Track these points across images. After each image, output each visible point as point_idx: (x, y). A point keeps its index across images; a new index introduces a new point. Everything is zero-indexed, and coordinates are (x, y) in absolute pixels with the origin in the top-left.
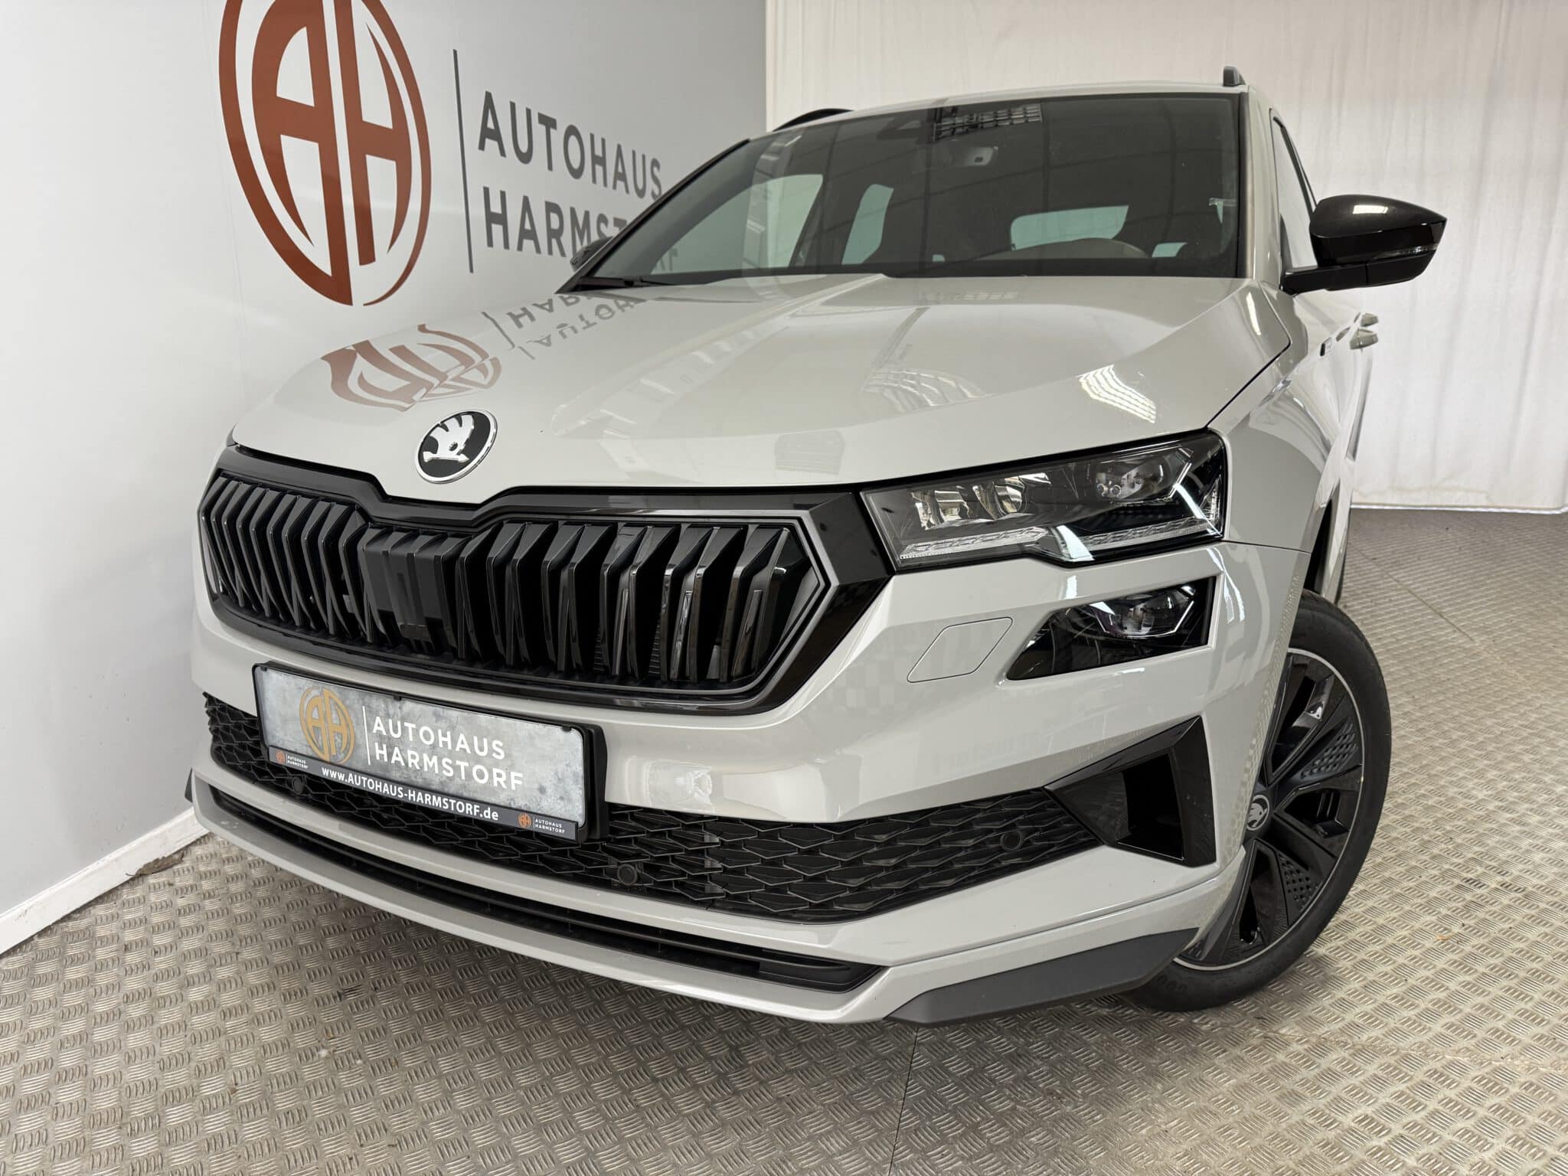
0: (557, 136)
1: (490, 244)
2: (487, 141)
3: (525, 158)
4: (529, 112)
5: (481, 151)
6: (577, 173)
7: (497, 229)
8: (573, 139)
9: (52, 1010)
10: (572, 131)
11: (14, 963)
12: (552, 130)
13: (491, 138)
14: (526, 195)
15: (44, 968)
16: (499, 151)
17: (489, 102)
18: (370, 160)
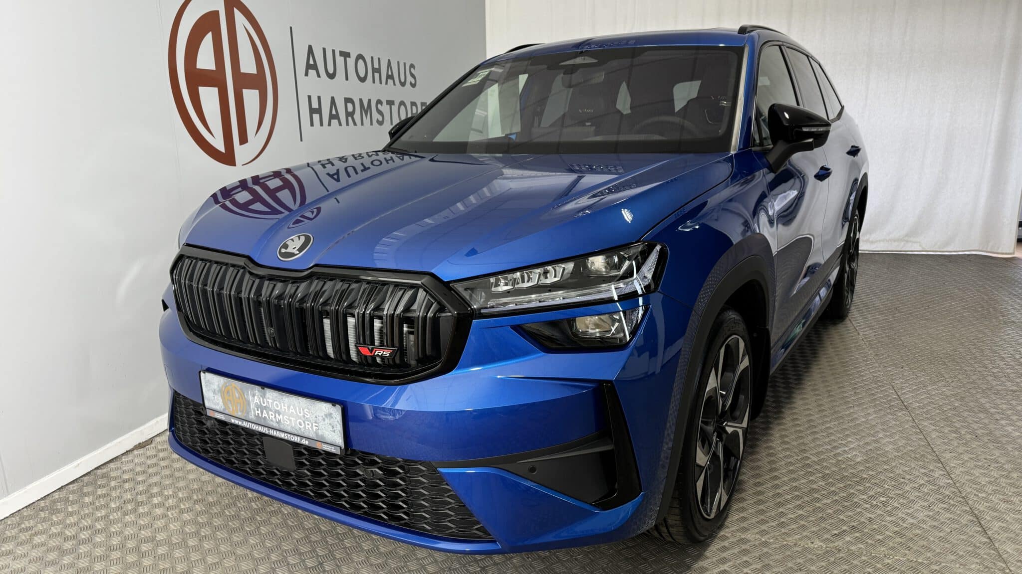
0: (351, 61)
1: (312, 125)
2: (310, 71)
3: (332, 76)
4: (334, 51)
5: (306, 77)
6: (363, 80)
7: (316, 117)
8: (361, 62)
10: (360, 57)
11: (74, 487)
12: (348, 59)
13: (312, 69)
14: (333, 95)
16: (316, 75)
17: (310, 50)
18: (245, 92)
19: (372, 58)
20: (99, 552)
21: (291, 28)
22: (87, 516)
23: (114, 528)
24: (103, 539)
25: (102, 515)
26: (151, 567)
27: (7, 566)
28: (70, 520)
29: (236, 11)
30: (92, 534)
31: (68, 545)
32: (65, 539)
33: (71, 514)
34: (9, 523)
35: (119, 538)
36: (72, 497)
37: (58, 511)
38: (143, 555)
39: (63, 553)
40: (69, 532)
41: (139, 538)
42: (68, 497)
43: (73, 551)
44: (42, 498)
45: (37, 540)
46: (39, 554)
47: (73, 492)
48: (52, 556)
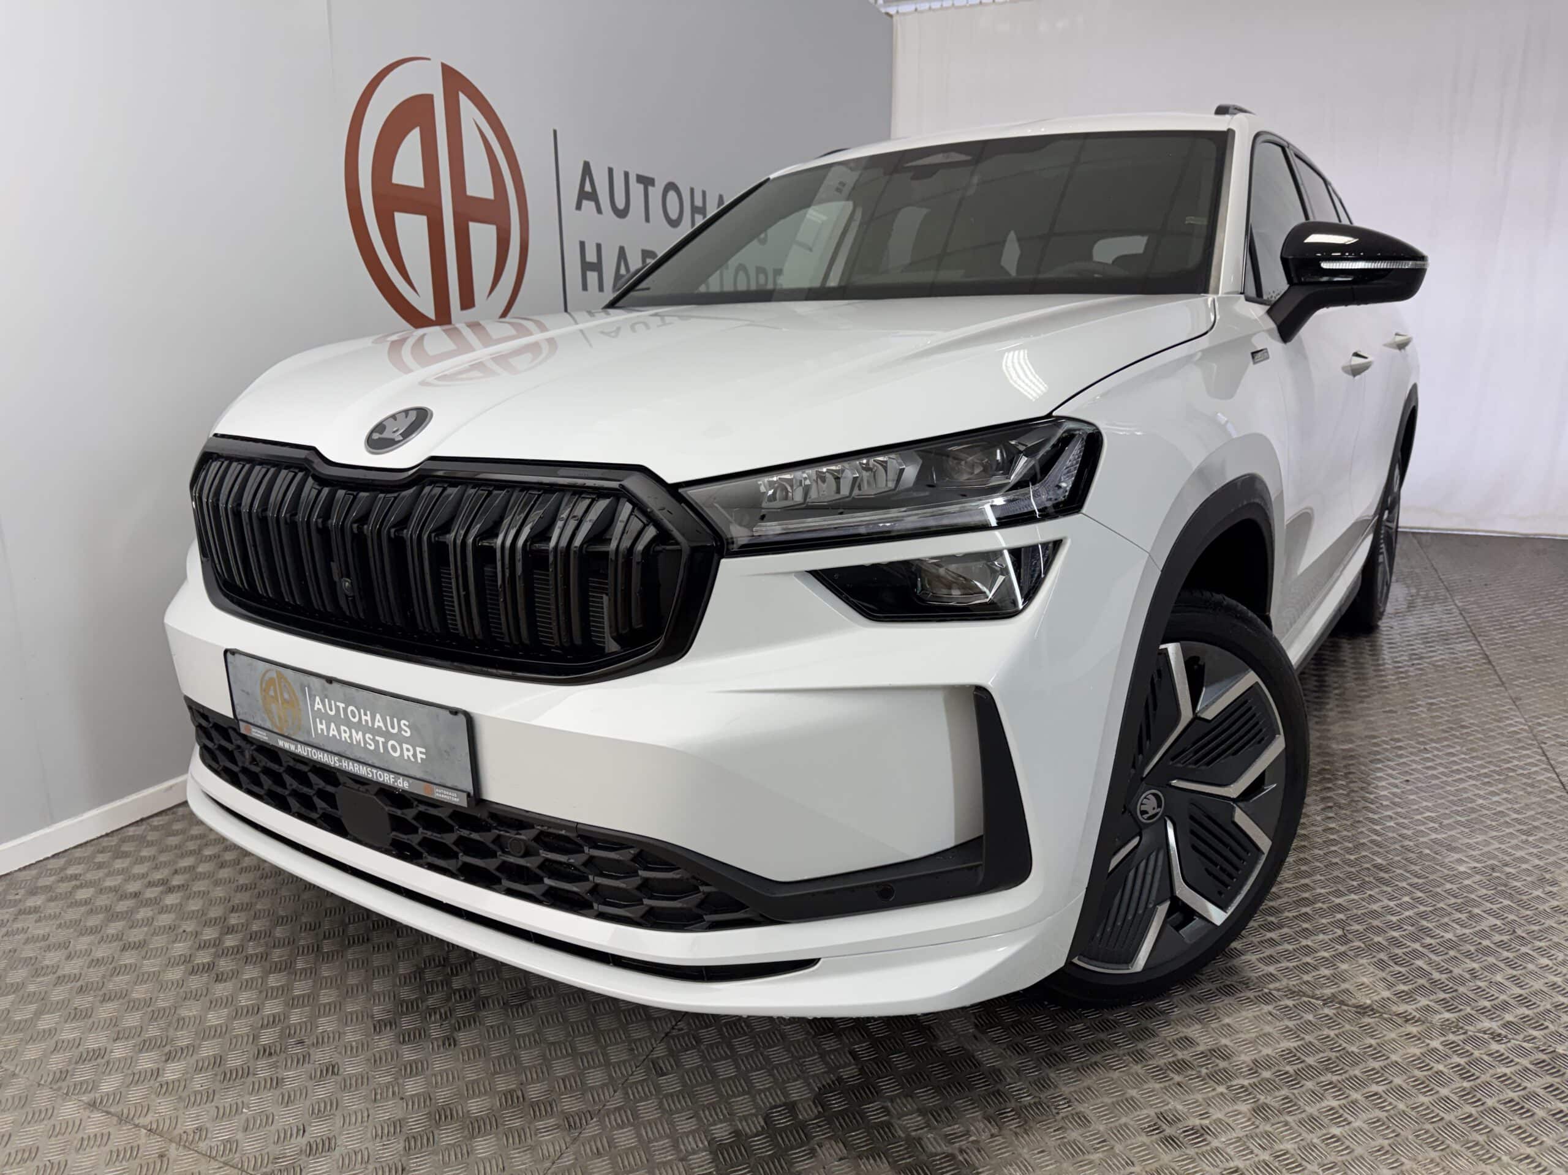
0: (655, 193)
1: (585, 287)
2: (585, 203)
3: (622, 213)
4: (626, 175)
5: (578, 212)
6: (674, 223)
7: (592, 276)
8: (672, 195)
9: (176, 851)
10: (671, 186)
11: (159, 821)
12: (650, 188)
13: (588, 199)
14: (622, 245)
15: (177, 826)
16: (595, 210)
17: (587, 169)
18: (472, 226)
19: (692, 190)
20: (165, 919)
21: (555, 132)
22: (165, 864)
23: (199, 886)
24: (178, 901)
25: (186, 864)
26: (236, 950)
27: (24, 930)
28: (138, 869)
29: (462, 97)
30: (162, 892)
31: (122, 906)
32: (122, 896)
33: (141, 860)
34: (50, 867)
35: (201, 902)
36: (152, 836)
37: (125, 855)
38: (231, 930)
39: (112, 916)
40: (133, 887)
41: (231, 903)
42: (145, 837)
43: (127, 915)
44: (107, 835)
45: (82, 894)
46: (77, 917)
47: (155, 829)
48: (93, 921)
